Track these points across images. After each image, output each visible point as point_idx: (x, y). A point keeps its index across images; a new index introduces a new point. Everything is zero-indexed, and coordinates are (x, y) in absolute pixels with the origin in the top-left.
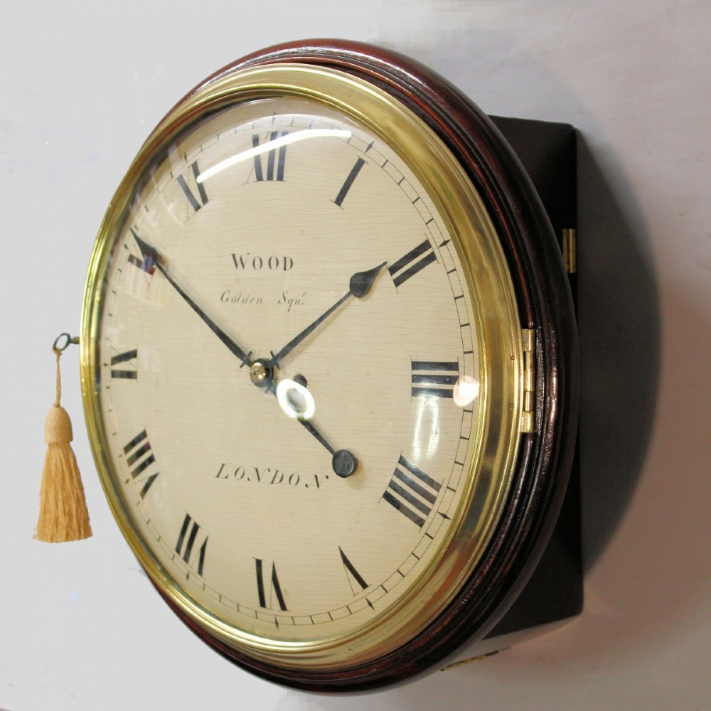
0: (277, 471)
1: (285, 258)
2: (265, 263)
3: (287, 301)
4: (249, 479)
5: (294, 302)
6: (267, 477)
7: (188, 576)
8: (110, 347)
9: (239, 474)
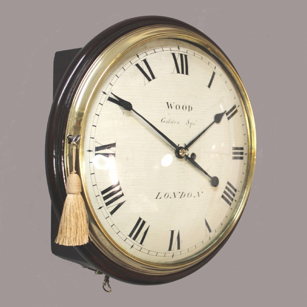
0: (183, 193)
1: (189, 106)
2: (181, 107)
3: (189, 123)
4: (170, 198)
5: (192, 124)
6: (178, 196)
7: (132, 247)
8: (95, 142)
9: (166, 196)
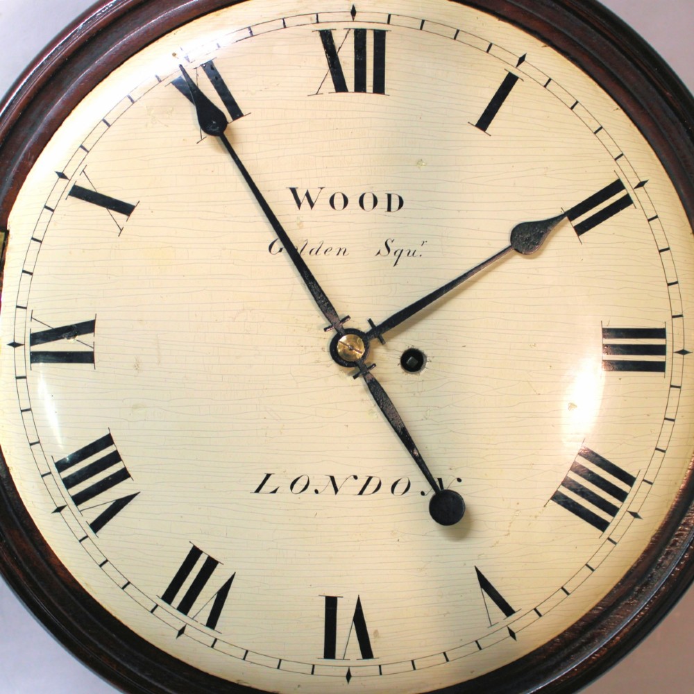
0: (370, 478)
1: (389, 196)
2: (353, 201)
3: (392, 252)
4: (316, 492)
5: (405, 253)
6: (351, 487)
7: (181, 632)
8: (29, 319)
9: (298, 487)
